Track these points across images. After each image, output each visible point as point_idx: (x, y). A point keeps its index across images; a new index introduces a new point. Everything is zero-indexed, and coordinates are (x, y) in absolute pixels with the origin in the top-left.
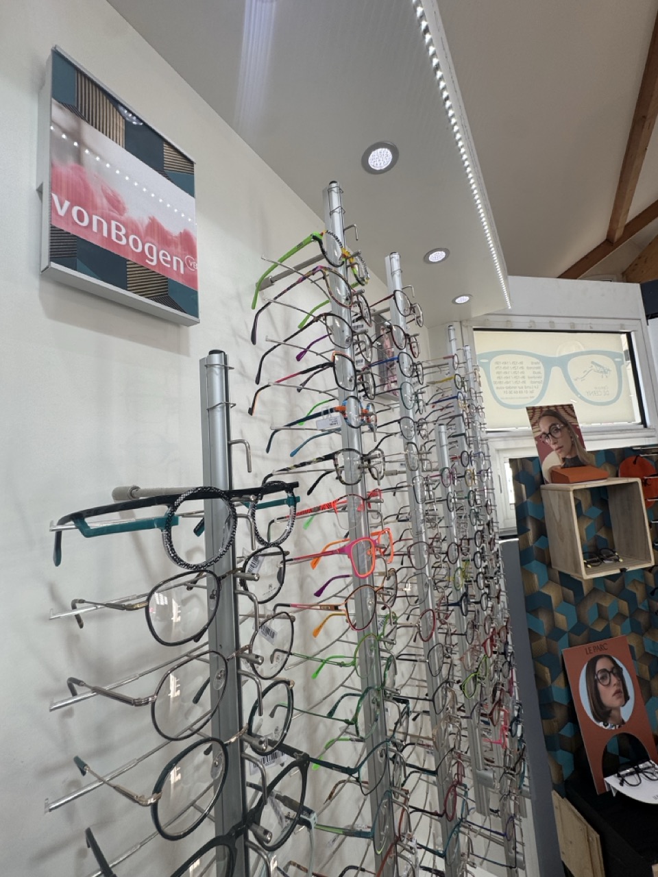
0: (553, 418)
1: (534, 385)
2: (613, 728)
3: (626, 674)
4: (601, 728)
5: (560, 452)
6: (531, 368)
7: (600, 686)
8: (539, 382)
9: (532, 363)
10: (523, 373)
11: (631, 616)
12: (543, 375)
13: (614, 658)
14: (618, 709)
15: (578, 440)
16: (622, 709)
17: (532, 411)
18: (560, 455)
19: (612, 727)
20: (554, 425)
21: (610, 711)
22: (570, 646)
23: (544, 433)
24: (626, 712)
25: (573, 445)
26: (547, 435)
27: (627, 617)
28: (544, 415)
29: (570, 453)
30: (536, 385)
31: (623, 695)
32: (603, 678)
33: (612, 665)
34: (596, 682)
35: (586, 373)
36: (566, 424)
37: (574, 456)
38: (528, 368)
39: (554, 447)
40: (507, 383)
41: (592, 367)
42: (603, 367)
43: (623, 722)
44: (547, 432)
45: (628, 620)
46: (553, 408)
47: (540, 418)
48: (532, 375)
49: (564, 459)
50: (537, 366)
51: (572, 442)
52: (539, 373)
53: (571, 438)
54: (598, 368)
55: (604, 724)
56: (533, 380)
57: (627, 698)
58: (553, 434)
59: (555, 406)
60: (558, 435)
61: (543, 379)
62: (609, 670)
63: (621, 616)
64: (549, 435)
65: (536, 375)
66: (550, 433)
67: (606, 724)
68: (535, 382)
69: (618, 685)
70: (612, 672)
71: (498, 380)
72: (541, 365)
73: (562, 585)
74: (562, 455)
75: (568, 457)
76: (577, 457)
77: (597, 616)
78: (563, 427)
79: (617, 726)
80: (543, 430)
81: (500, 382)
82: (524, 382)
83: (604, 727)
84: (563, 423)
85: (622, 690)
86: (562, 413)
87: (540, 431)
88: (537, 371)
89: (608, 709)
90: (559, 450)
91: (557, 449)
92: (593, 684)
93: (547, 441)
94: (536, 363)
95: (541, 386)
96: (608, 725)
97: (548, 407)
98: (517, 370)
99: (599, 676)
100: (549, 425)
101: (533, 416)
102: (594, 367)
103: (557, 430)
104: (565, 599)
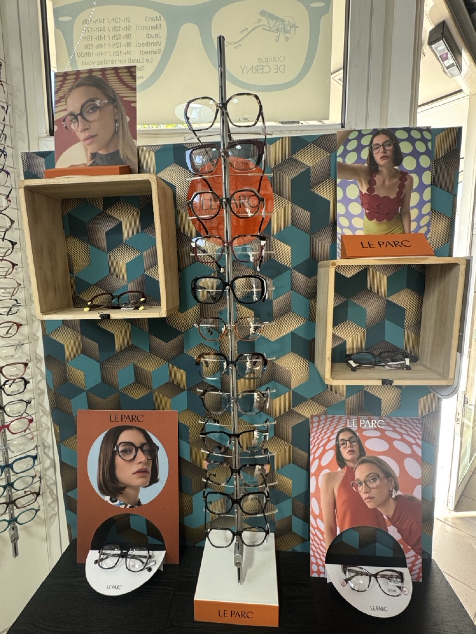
0: (93, 89)
1: (146, 57)
2: (123, 506)
3: (162, 455)
4: (106, 502)
5: (90, 144)
6: (143, 28)
7: (118, 460)
8: (155, 52)
9: (147, 19)
10: (128, 36)
11: (191, 390)
12: (163, 40)
13: (150, 435)
14: (136, 489)
15: (127, 127)
16: (142, 489)
17: (62, 78)
18: (89, 148)
19: (122, 504)
20: (93, 100)
21: (124, 488)
22: (91, 406)
23: (72, 114)
24: (147, 495)
25: (116, 133)
26: (76, 117)
27: (182, 390)
28: (79, 86)
29: (107, 146)
30: (149, 57)
31: (149, 475)
32: (125, 451)
33: (144, 441)
34: (114, 454)
35: (246, 33)
36: (113, 99)
37: (111, 150)
38: (138, 28)
39: (82, 136)
40: (101, 54)
41: (260, 20)
42: (283, 21)
43: (139, 503)
44: (77, 112)
45: (185, 393)
46: (98, 75)
47: (71, 90)
48: (145, 40)
49: (94, 155)
50: (153, 24)
51: (116, 127)
52: (158, 36)
53: (116, 121)
54: (272, 22)
55: (111, 500)
56: (146, 49)
57: (154, 480)
58: (86, 115)
59: (103, 70)
60: (93, 117)
61: (162, 47)
62: (137, 445)
63: (172, 388)
64: (79, 117)
65: (151, 40)
66: (81, 114)
67: (113, 499)
68: (147, 53)
69: (146, 464)
70: (141, 447)
71: (86, 51)
72: (163, 22)
73: (82, 334)
74: (92, 149)
75: (101, 152)
76: (118, 152)
77: (133, 381)
78: (106, 104)
79: (129, 506)
80: (70, 109)
81: (89, 54)
82: (129, 53)
83: (110, 502)
84: (109, 97)
85: (150, 470)
86: (113, 81)
87: (66, 110)
88: (152, 32)
89: (122, 486)
90: (89, 141)
91: (85, 140)
92: (109, 455)
93: (73, 126)
94: (153, 19)
95: (157, 58)
96: (116, 501)
97: (91, 71)
98: (119, 33)
99: (120, 449)
100: (83, 101)
101: (61, 86)
102: (264, 21)
103: (95, 108)
104: (85, 351)
